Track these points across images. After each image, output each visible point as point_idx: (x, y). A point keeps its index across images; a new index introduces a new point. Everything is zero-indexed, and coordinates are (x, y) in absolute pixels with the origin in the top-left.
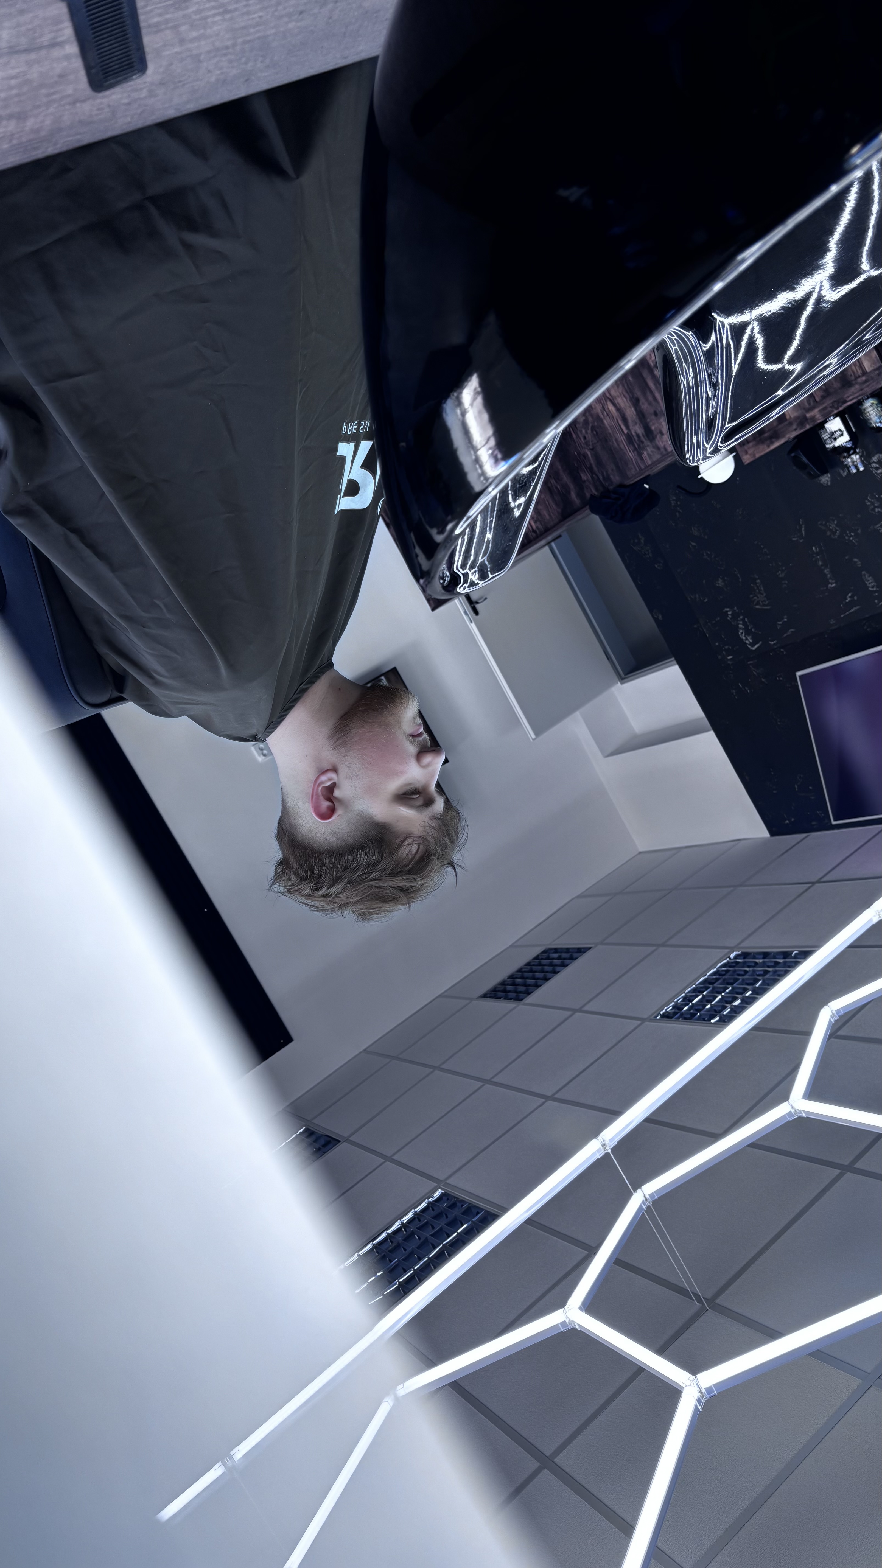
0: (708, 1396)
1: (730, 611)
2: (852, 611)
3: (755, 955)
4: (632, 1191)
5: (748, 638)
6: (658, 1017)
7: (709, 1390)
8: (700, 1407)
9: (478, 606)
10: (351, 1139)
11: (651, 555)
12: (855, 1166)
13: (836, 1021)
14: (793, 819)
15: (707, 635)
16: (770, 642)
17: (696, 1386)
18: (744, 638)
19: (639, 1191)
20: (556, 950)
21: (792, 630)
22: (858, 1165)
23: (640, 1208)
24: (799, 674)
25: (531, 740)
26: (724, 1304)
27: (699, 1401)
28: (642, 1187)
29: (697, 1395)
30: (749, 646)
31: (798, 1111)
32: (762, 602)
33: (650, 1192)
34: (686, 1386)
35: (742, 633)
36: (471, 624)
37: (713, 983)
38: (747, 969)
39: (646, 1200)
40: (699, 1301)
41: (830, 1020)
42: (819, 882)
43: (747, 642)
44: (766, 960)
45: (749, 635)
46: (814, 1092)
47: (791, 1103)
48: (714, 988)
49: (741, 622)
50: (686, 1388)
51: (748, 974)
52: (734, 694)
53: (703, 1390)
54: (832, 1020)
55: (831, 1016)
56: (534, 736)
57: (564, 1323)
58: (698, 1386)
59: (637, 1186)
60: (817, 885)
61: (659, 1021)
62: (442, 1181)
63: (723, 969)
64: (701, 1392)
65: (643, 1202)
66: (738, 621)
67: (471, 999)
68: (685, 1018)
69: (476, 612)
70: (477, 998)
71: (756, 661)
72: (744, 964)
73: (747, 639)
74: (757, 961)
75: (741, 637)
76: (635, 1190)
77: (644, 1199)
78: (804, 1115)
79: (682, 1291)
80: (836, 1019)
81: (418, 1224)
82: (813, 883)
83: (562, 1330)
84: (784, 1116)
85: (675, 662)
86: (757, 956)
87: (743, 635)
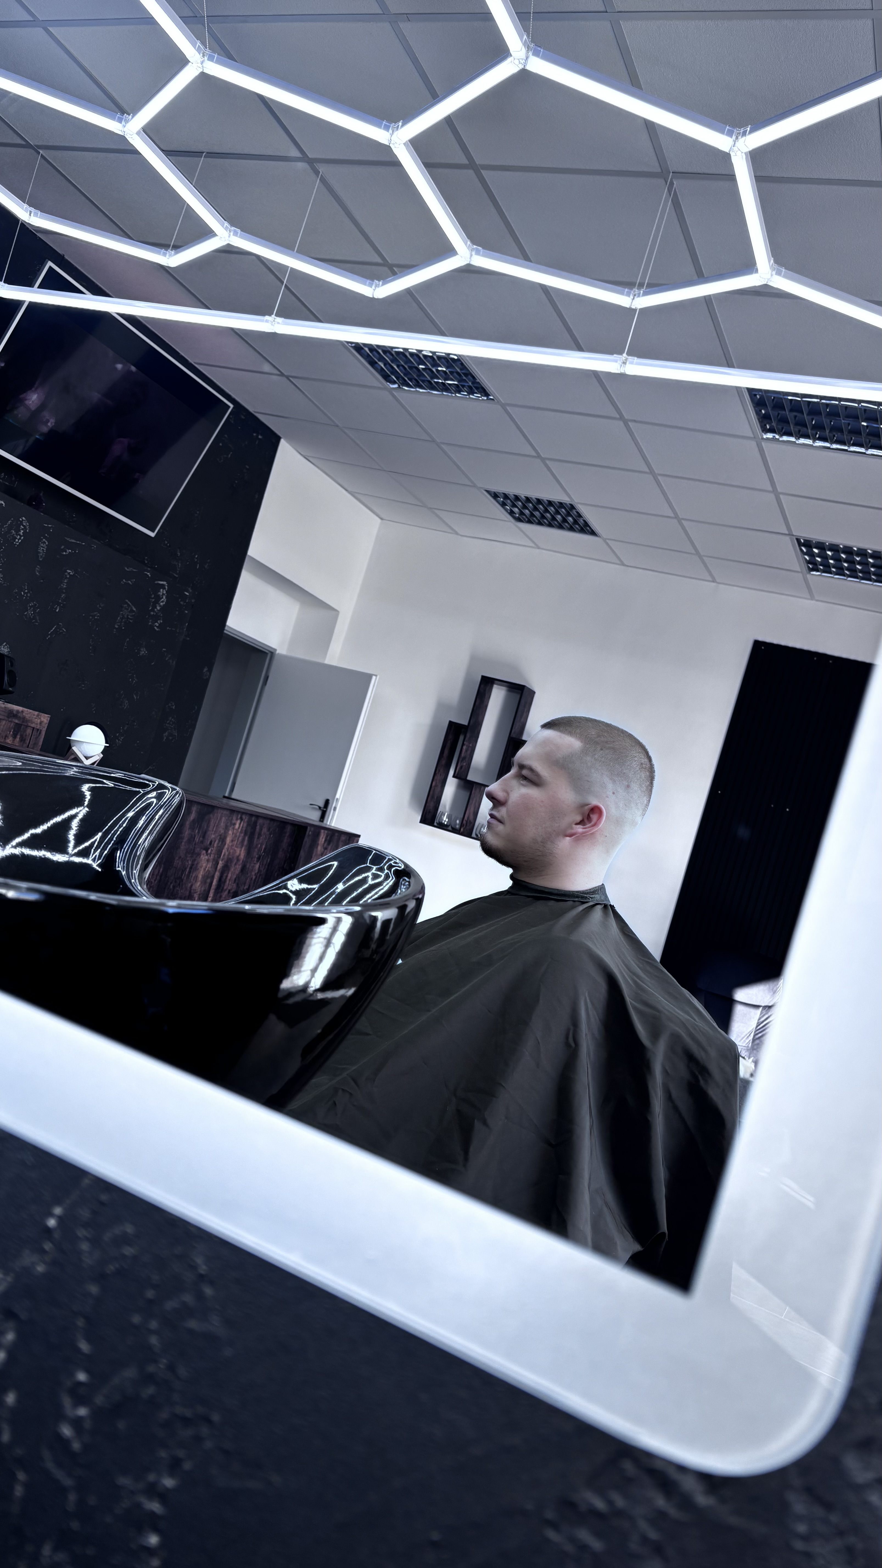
0: (735, 131)
1: (156, 626)
2: (73, 541)
3: (381, 372)
4: (637, 313)
5: (161, 594)
6: (492, 397)
7: (730, 134)
8: (749, 129)
9: (322, 804)
10: (787, 532)
11: (170, 718)
12: (468, 163)
13: (379, 281)
14: (255, 434)
15: (187, 624)
16: (150, 576)
17: (736, 145)
18: (164, 597)
19: (633, 307)
20: (511, 513)
21: (126, 569)
22: (465, 161)
23: (645, 294)
24: (153, 535)
25: (378, 677)
26: (657, 164)
27: (744, 134)
28: (628, 307)
29: (741, 140)
30: (166, 587)
31: (470, 249)
32: (128, 609)
33: (627, 298)
34: (742, 152)
35: (163, 602)
36: (338, 798)
37: (429, 382)
38: (395, 367)
39: (635, 295)
40: (672, 184)
41: (383, 285)
42: (282, 374)
43: (165, 592)
44: (377, 361)
45: (159, 596)
46: (447, 250)
47: (469, 260)
48: (432, 378)
49: (156, 610)
50: (744, 151)
51: (399, 364)
52: (207, 564)
53: (734, 137)
54: (381, 283)
55: (378, 287)
56: (374, 677)
57: (779, 273)
58: (735, 143)
59: (631, 311)
60: (286, 374)
61: (493, 395)
62: (757, 442)
63: (411, 384)
64: (737, 138)
65: (639, 296)
66: (156, 613)
67: (605, 540)
68: (473, 377)
69: (327, 802)
70: (600, 537)
71: (171, 572)
72: (394, 372)
73: (163, 594)
74: (382, 366)
75: (165, 601)
76: (635, 310)
77: (636, 297)
78: (469, 243)
79: (676, 204)
80: (377, 282)
81: (803, 430)
82: (288, 377)
83: (784, 270)
84: (484, 256)
85: (226, 628)
86: (379, 368)
87: (163, 600)
